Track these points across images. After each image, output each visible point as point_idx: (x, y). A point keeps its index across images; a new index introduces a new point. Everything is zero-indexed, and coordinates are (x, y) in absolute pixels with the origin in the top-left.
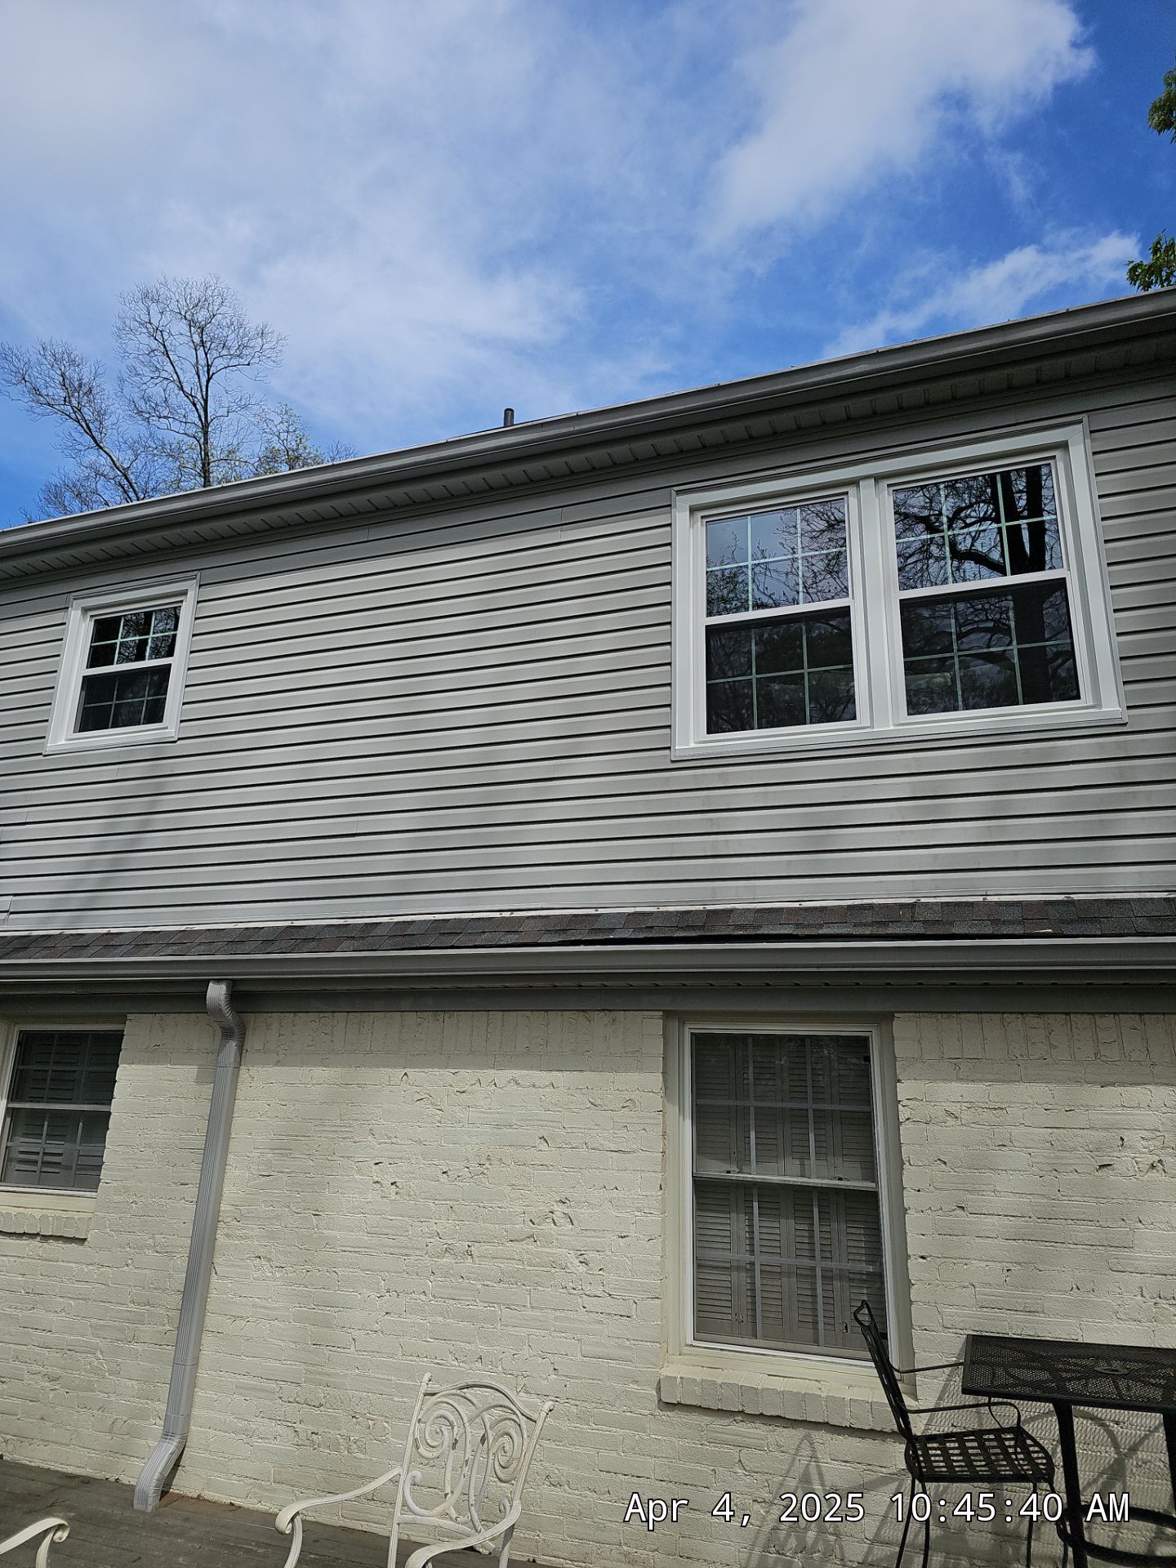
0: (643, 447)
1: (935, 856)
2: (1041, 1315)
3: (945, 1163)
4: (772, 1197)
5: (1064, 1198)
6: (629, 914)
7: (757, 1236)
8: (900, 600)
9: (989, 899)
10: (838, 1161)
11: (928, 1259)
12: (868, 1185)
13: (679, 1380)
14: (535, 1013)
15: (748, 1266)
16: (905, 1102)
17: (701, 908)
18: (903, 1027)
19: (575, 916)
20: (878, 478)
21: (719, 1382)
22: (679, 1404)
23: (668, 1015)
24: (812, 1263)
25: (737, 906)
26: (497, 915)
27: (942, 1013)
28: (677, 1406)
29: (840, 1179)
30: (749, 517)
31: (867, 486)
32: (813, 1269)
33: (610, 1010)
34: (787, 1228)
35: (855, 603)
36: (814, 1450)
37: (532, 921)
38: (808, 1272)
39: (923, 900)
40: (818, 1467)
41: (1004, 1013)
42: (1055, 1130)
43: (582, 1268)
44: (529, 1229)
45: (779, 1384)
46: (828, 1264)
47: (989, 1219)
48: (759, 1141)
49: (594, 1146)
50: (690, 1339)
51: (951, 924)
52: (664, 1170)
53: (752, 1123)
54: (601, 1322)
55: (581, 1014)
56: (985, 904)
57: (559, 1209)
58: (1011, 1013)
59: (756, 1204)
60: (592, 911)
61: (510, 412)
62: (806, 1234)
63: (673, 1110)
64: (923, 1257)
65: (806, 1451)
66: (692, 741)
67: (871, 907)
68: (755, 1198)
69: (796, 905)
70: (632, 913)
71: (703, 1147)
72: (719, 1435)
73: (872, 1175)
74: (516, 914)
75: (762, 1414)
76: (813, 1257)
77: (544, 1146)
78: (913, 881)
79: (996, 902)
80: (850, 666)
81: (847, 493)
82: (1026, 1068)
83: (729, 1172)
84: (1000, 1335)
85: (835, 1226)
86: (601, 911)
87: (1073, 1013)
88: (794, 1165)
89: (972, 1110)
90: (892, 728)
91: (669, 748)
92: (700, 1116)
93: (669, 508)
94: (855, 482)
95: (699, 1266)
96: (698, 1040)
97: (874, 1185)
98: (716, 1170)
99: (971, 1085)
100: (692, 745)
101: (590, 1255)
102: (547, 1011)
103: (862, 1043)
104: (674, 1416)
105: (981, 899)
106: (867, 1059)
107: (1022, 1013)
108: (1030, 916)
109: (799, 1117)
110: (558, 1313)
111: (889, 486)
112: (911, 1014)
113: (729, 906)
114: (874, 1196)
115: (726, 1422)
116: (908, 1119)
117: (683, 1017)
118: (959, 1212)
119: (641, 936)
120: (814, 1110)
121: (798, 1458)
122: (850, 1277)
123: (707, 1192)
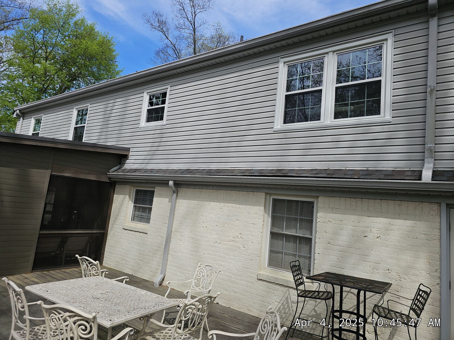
0: (272, 46)
1: (335, 157)
2: (345, 269)
3: (326, 232)
4: (288, 237)
5: (354, 243)
6: (259, 169)
7: (284, 246)
8: (336, 87)
9: (347, 168)
10: (305, 231)
11: (320, 254)
12: (310, 237)
13: (261, 274)
14: (237, 191)
16: (319, 218)
17: (276, 168)
18: (321, 200)
19: (247, 169)
20: (334, 52)
21: (270, 276)
22: (261, 279)
23: (267, 194)
24: (296, 253)
25: (285, 168)
26: (231, 168)
27: (331, 197)
28: (261, 280)
29: (304, 235)
31: (331, 54)
32: (296, 255)
33: (253, 192)
34: (291, 245)
35: (324, 88)
37: (237, 170)
39: (330, 168)
41: (346, 197)
42: (354, 227)
43: (244, 249)
44: (233, 239)
45: (283, 278)
46: (299, 254)
47: (335, 246)
48: (286, 224)
49: (248, 222)
51: (334, 174)
52: (263, 228)
53: (285, 220)
54: (246, 261)
55: (247, 192)
56: (345, 170)
57: (239, 235)
58: (348, 198)
59: (284, 239)
60: (251, 168)
62: (296, 247)
63: (266, 216)
64: (319, 254)
67: (317, 169)
68: (284, 237)
69: (299, 168)
70: (260, 169)
71: (273, 224)
72: (269, 287)
73: (311, 235)
74: (235, 168)
75: (278, 284)
76: (296, 252)
77: (237, 221)
78: (329, 163)
79: (348, 170)
81: (325, 56)
82: (349, 211)
83: (279, 231)
85: (302, 245)
86: (253, 168)
87: (363, 198)
88: (294, 231)
89: (335, 220)
90: (329, 123)
91: (273, 128)
92: (274, 218)
93: (278, 62)
94: (327, 53)
95: (270, 251)
96: (274, 199)
97: (311, 237)
98: (276, 230)
99: (336, 215)
100: (279, 127)
101: (245, 246)
102: (240, 191)
103: (312, 203)
104: (260, 282)
105: (345, 168)
106: (313, 207)
107: (350, 198)
108: (354, 173)
109: (296, 220)
110: (238, 258)
111: (336, 54)
112: (323, 197)
113: (283, 168)
114: (311, 239)
115: (271, 284)
116: (319, 222)
117: (271, 194)
118: (329, 244)
119: (260, 175)
120: (300, 218)
122: (305, 257)
123: (273, 235)
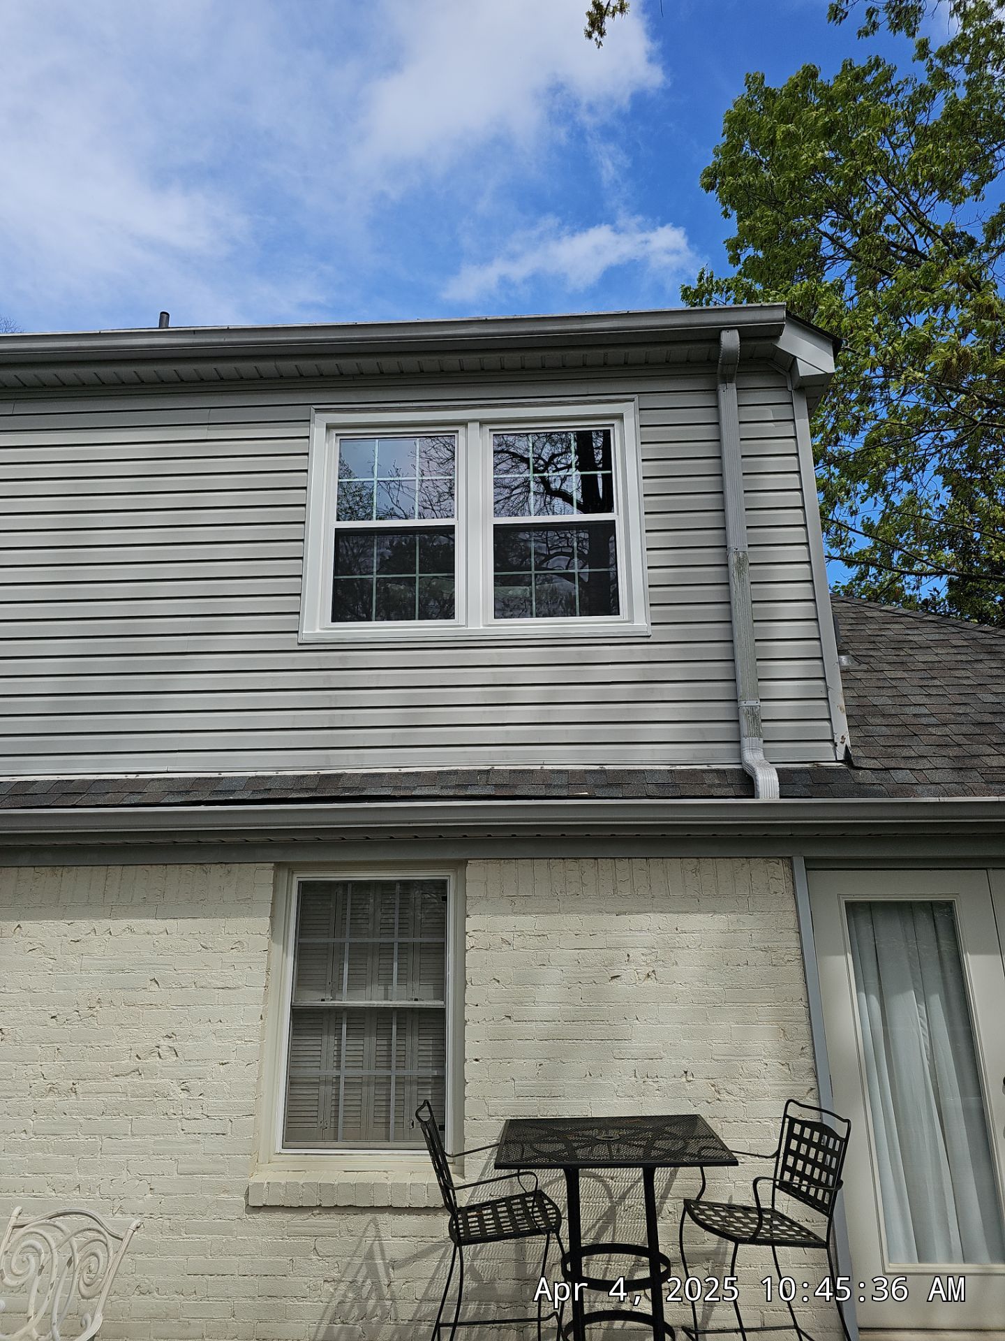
0: (288, 366)
1: (508, 732)
2: (563, 1098)
3: (498, 981)
4: (358, 1018)
5: (585, 1004)
6: (250, 778)
7: (343, 1052)
8: (494, 525)
9: (546, 767)
10: (416, 985)
11: (481, 1061)
12: (438, 1004)
13: (265, 1185)
14: (154, 867)
15: (334, 1080)
16: (471, 933)
17: (316, 772)
18: (475, 872)
19: (199, 778)
20: (483, 423)
21: (301, 1183)
22: (265, 1206)
23: (279, 866)
24: (387, 1073)
25: (347, 771)
26: (123, 777)
27: (504, 859)
28: (264, 1208)
29: (416, 1000)
30: (377, 440)
31: (474, 427)
32: (389, 1077)
33: (225, 863)
34: (370, 1044)
35: (458, 523)
36: (378, 1231)
37: (156, 783)
38: (384, 1080)
39: (496, 768)
40: (381, 1245)
41: (550, 858)
42: (582, 951)
43: (184, 1095)
44: (134, 1064)
45: (352, 1178)
46: (402, 1072)
47: (529, 1025)
48: (352, 972)
49: (204, 984)
50: (279, 1149)
51: (515, 786)
52: (265, 1002)
53: (346, 955)
54: (198, 1142)
55: (199, 866)
56: (542, 771)
57: (165, 1043)
58: (555, 858)
59: (344, 1027)
60: (216, 775)
61: (165, 315)
62: (385, 1048)
63: (277, 949)
64: (477, 1060)
65: (371, 1232)
66: (318, 626)
67: (456, 772)
68: (345, 1021)
69: (397, 770)
70: (252, 777)
71: (302, 980)
72: (298, 1228)
73: (441, 995)
74: (141, 776)
75: (336, 1206)
76: (389, 1067)
77: (154, 987)
78: (490, 752)
79: (550, 770)
80: (452, 574)
81: (457, 432)
82: (564, 902)
83: (323, 1000)
84: (531, 1118)
85: (409, 1038)
86: (223, 775)
87: (599, 858)
88: (378, 990)
89: (522, 937)
90: (482, 627)
91: (297, 632)
92: (302, 953)
93: (308, 423)
94: (464, 423)
95: (291, 1083)
96: (305, 887)
97: (442, 1003)
98: (313, 999)
99: (523, 917)
100: (318, 631)
101: (192, 1083)
102: (166, 865)
103: (442, 885)
104: (260, 1218)
105: (539, 767)
106: (445, 899)
107: (563, 859)
108: (574, 781)
109: (385, 950)
110: (157, 1138)
111: (490, 430)
112: (481, 861)
113: (339, 771)
114: (441, 1012)
115: (306, 1216)
116: (473, 947)
117: (292, 868)
118: (507, 1020)
119: (259, 797)
120: (399, 943)
121: (364, 1239)
122: (421, 1082)
123: (303, 1019)
